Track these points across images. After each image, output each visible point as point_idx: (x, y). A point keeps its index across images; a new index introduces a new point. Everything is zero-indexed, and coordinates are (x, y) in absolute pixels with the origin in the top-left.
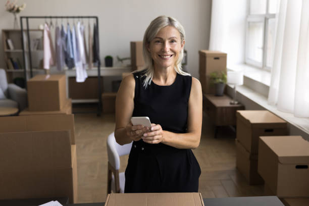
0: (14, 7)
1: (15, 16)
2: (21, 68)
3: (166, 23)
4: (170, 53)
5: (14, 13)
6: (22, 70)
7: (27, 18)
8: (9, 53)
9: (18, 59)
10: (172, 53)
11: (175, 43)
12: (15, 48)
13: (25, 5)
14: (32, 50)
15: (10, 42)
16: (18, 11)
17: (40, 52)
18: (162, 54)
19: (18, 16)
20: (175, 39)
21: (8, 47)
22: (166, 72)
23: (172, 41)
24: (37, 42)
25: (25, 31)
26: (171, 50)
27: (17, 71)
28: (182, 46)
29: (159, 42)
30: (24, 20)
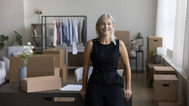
0: (39, 11)
1: (39, 15)
2: (40, 47)
3: (106, 16)
4: (108, 29)
5: (38, 14)
6: (41, 48)
7: (46, 17)
8: (34, 38)
9: (39, 42)
10: (109, 29)
11: (110, 25)
12: (38, 35)
13: (45, 9)
14: (47, 35)
15: (35, 31)
16: (41, 13)
17: (51, 37)
18: (104, 30)
19: (41, 15)
20: (110, 23)
21: (34, 34)
22: (106, 39)
23: (109, 24)
24: (51, 31)
25: (44, 24)
26: (109, 28)
27: (38, 48)
28: (113, 27)
29: (103, 24)
30: (44, 18)
